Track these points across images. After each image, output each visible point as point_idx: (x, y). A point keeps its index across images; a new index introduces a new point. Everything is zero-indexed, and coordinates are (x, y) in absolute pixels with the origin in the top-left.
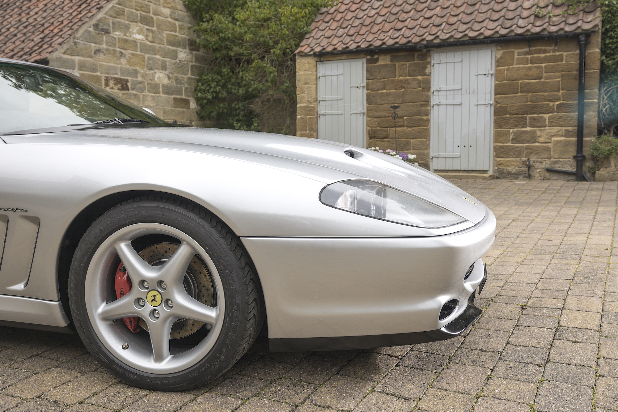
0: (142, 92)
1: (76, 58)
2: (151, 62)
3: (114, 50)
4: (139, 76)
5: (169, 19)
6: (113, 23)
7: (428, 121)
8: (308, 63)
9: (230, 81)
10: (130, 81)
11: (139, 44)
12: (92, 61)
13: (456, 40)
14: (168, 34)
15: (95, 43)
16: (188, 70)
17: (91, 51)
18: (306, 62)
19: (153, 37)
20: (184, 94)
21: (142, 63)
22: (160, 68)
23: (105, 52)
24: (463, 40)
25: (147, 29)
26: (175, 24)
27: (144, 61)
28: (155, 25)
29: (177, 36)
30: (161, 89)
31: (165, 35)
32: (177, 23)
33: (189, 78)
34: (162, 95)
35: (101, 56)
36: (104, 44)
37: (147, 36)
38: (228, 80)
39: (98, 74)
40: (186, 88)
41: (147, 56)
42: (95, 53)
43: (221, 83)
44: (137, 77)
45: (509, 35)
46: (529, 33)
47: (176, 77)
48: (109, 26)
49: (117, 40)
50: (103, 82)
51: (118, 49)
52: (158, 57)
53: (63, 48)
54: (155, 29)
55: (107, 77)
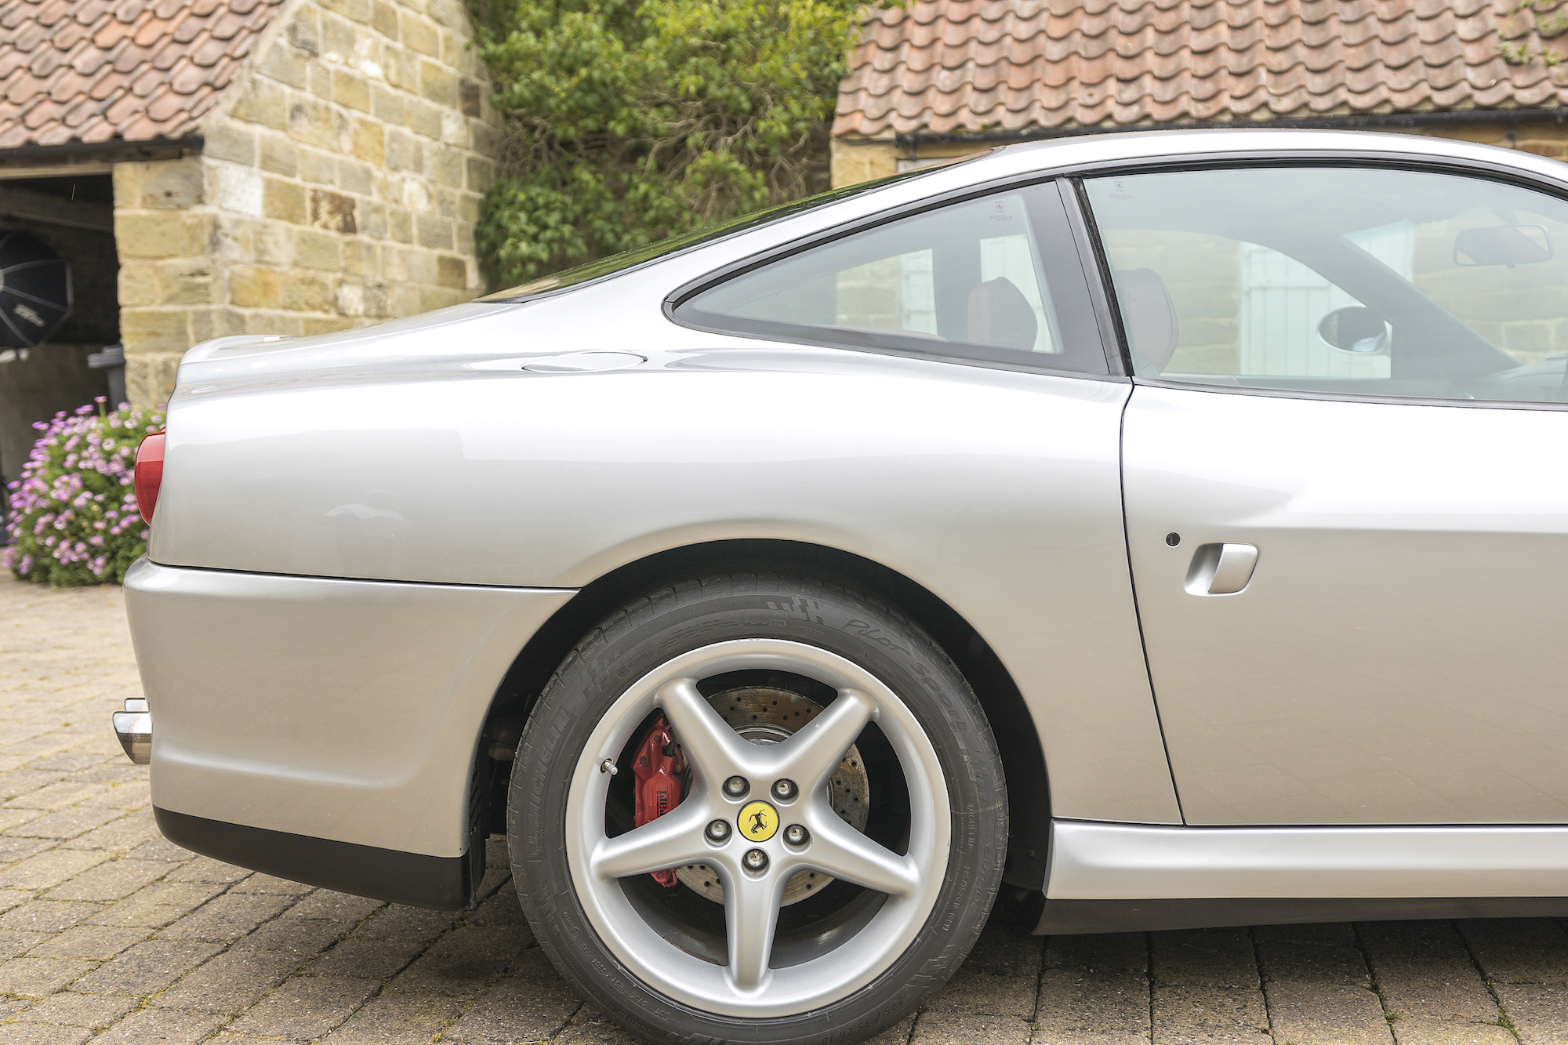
0: (380, 238)
1: (258, 131)
2: (395, 146)
3: (328, 109)
4: (374, 188)
5: (425, 19)
6: (325, 26)
7: (1234, 330)
8: (872, 163)
9: (599, 207)
10: (358, 203)
11: (372, 91)
12: (287, 141)
13: (1315, 115)
14: (425, 64)
15: (292, 85)
16: (461, 172)
17: (284, 109)
18: (866, 160)
19: (399, 73)
20: (456, 245)
21: (378, 149)
22: (412, 166)
23: (311, 112)
24: (1334, 116)
25: (388, 48)
26: (435, 35)
27: (381, 144)
28: (400, 36)
29: (439, 70)
30: (415, 231)
31: (418, 67)
32: (441, 31)
33: (466, 198)
34: (419, 249)
35: (303, 125)
36: (309, 88)
37: (386, 67)
38: (591, 206)
39: (297, 180)
40: (460, 228)
41: (388, 128)
42: (293, 117)
43: (570, 216)
44: (370, 193)
45: (1460, 107)
46: (1510, 105)
47: (441, 193)
48: (316, 33)
49: (332, 77)
50: (308, 205)
51: (335, 107)
52: (407, 131)
53: (228, 97)
54: (399, 45)
55: (315, 191)
